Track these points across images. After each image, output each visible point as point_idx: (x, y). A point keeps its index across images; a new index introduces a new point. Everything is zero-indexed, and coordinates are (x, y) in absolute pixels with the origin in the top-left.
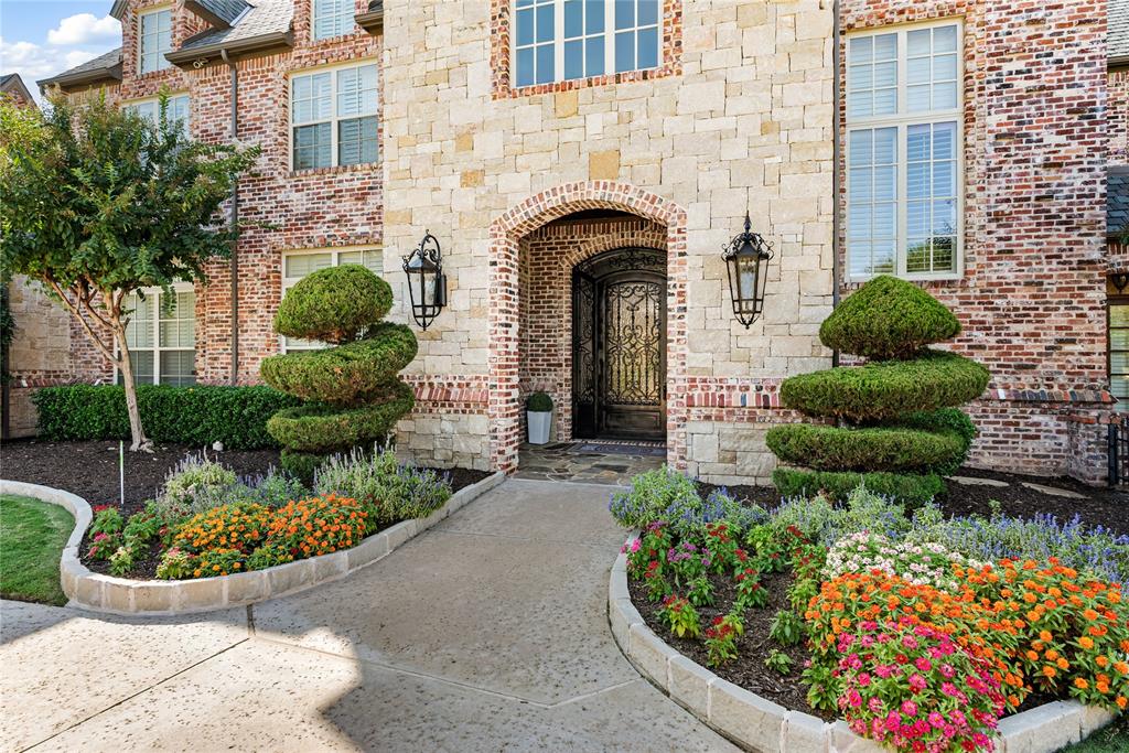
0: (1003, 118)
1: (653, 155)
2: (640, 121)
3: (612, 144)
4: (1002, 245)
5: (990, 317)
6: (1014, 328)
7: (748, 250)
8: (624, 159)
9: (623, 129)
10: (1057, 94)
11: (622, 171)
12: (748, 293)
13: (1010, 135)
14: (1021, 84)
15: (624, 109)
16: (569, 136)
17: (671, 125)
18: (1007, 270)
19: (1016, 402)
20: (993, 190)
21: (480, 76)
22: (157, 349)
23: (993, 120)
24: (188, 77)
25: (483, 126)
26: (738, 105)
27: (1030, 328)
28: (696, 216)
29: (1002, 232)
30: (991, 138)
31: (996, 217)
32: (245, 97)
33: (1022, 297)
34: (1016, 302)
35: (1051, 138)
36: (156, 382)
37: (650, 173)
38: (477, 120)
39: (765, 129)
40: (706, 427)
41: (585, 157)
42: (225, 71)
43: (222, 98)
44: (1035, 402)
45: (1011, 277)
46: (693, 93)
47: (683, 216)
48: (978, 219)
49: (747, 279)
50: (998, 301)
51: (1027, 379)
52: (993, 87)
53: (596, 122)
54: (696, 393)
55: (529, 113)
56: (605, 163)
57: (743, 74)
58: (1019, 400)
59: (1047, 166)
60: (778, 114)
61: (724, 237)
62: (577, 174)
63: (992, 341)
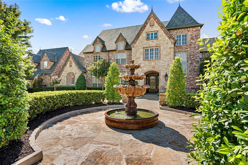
0: (191, 62)
1: (158, 67)
2: (157, 64)
3: (154, 66)
4: (190, 74)
5: (189, 81)
6: (191, 82)
7: (166, 76)
8: (155, 67)
9: (155, 64)
10: (195, 60)
11: (155, 68)
12: (166, 79)
13: (191, 63)
14: (192, 58)
15: (155, 63)
16: (150, 65)
17: (160, 64)
18: (191, 76)
19: (191, 89)
20: (190, 68)
21: (142, 59)
22: (98, 83)
23: (190, 62)
24: (102, 53)
25: (142, 63)
26: (166, 63)
27: (193, 82)
28: (162, 72)
29: (190, 72)
30: (189, 63)
31: (190, 71)
32: (110, 55)
33: (192, 79)
34: (191, 79)
35: (195, 64)
36: (98, 87)
37: (158, 68)
38: (141, 62)
39: (168, 65)
40: (162, 90)
41: (152, 67)
42: (107, 53)
43: (107, 55)
44: (193, 89)
45: (191, 77)
46: (162, 62)
47: (161, 72)
48: (188, 71)
49: (166, 77)
50: (190, 79)
51: (192, 86)
52: (190, 59)
53: (153, 64)
54: (162, 87)
55: (146, 62)
56: (154, 67)
57: (166, 60)
58: (191, 88)
59: (194, 66)
60: (169, 64)
61: (164, 74)
62: (151, 68)
63: (189, 83)
